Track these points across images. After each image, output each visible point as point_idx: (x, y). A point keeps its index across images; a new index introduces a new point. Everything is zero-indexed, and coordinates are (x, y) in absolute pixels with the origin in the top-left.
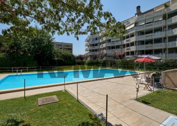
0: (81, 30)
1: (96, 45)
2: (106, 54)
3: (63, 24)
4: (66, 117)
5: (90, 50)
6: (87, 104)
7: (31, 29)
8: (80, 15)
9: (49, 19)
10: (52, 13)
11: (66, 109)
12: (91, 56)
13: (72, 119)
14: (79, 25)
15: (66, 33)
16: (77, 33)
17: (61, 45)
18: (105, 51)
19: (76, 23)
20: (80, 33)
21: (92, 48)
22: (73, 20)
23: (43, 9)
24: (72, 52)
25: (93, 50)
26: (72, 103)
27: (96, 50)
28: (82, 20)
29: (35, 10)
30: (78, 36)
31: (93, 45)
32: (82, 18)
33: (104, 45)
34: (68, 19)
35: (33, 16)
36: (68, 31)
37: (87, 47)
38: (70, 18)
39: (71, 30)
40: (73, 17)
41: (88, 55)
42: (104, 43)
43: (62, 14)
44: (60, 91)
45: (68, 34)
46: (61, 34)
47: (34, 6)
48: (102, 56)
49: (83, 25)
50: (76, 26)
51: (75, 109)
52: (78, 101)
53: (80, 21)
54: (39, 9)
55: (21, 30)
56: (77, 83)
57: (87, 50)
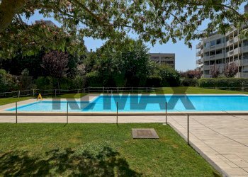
0: (196, 32)
1: (219, 52)
2: (240, 68)
3: (168, 28)
4: (171, 165)
5: (206, 63)
6: (204, 153)
7: (128, 41)
8: (195, 9)
9: (149, 25)
10: (153, 15)
11: (171, 153)
12: (207, 72)
13: (182, 171)
14: (193, 25)
15: (171, 39)
16: (189, 38)
17: (158, 57)
18: (238, 63)
19: (188, 23)
20: (195, 37)
21: (209, 58)
22: (183, 19)
23: (142, 13)
24: (173, 66)
25: (212, 62)
26: (178, 145)
27: (219, 62)
28: (199, 16)
29: (132, 17)
30: (191, 41)
31: (213, 53)
32: (200, 13)
33: (236, 51)
34: (176, 18)
35: (130, 25)
36: (174, 36)
37: (200, 57)
38: (178, 17)
39: (179, 35)
40: (183, 15)
41: (202, 69)
42: (236, 47)
43: (167, 14)
44: (159, 124)
45: (174, 41)
46: (165, 42)
47: (132, 12)
48: (231, 71)
49: (199, 23)
50: (188, 27)
51: (183, 155)
52: (189, 144)
53: (194, 18)
54: (137, 14)
55: (116, 44)
56: (188, 115)
57: (199, 62)
